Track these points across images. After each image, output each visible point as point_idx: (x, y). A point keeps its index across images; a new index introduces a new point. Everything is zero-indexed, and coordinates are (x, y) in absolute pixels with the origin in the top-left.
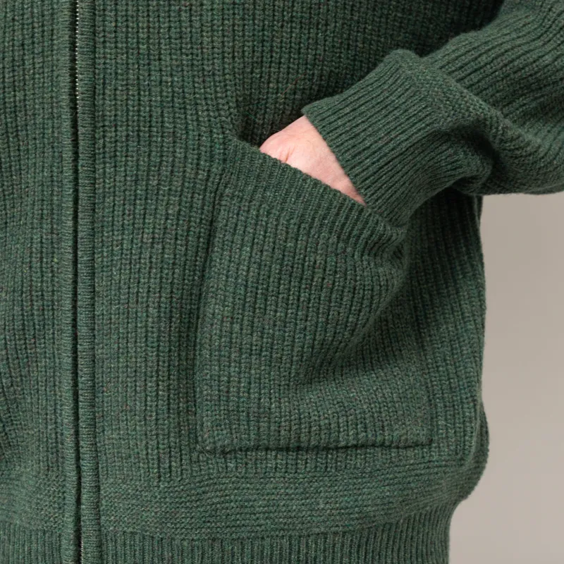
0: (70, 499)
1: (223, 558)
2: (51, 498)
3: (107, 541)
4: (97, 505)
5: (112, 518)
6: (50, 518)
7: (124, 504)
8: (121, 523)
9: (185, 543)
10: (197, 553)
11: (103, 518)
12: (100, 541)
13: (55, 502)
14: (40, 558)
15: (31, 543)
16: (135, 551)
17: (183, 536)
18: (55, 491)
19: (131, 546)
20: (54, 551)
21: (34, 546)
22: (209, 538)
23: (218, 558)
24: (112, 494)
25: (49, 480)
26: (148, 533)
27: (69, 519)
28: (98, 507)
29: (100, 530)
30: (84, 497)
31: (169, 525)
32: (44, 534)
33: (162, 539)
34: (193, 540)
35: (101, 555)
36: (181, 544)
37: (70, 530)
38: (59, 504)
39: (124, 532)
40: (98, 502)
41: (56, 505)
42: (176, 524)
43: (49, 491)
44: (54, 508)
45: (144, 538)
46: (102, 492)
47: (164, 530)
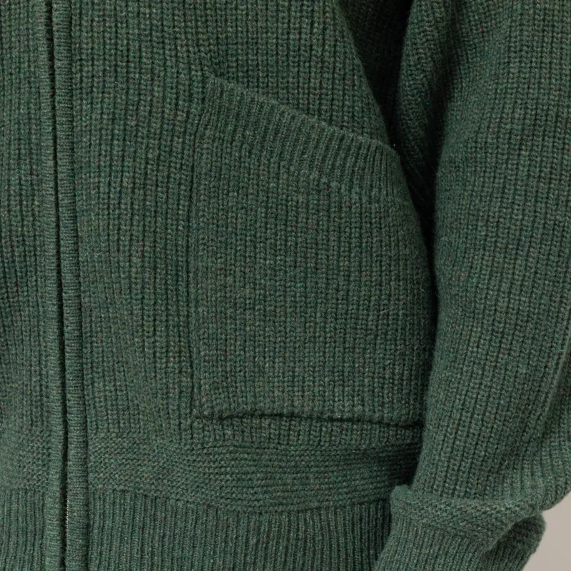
0: (56, 455)
1: (217, 526)
2: (35, 454)
3: (94, 499)
4: (85, 461)
5: (101, 475)
6: (33, 476)
7: (116, 460)
8: (111, 481)
9: (180, 504)
10: (191, 517)
11: (91, 475)
12: (88, 499)
13: (39, 459)
14: (20, 519)
15: (11, 504)
16: (125, 510)
17: (178, 496)
18: (39, 447)
19: (120, 504)
20: (37, 511)
21: (14, 506)
22: (204, 504)
23: (212, 526)
24: (102, 450)
25: (32, 435)
26: (141, 491)
27: (54, 476)
28: (86, 463)
29: (87, 488)
30: (71, 453)
31: (165, 481)
32: (26, 493)
33: (156, 498)
34: (188, 502)
35: (88, 515)
36: (176, 504)
37: (55, 488)
38: (43, 461)
39: (114, 490)
40: (85, 458)
41: (40, 462)
42: (172, 482)
43: (32, 448)
44: (37, 466)
45: (136, 497)
46: (91, 448)
47: (160, 488)
